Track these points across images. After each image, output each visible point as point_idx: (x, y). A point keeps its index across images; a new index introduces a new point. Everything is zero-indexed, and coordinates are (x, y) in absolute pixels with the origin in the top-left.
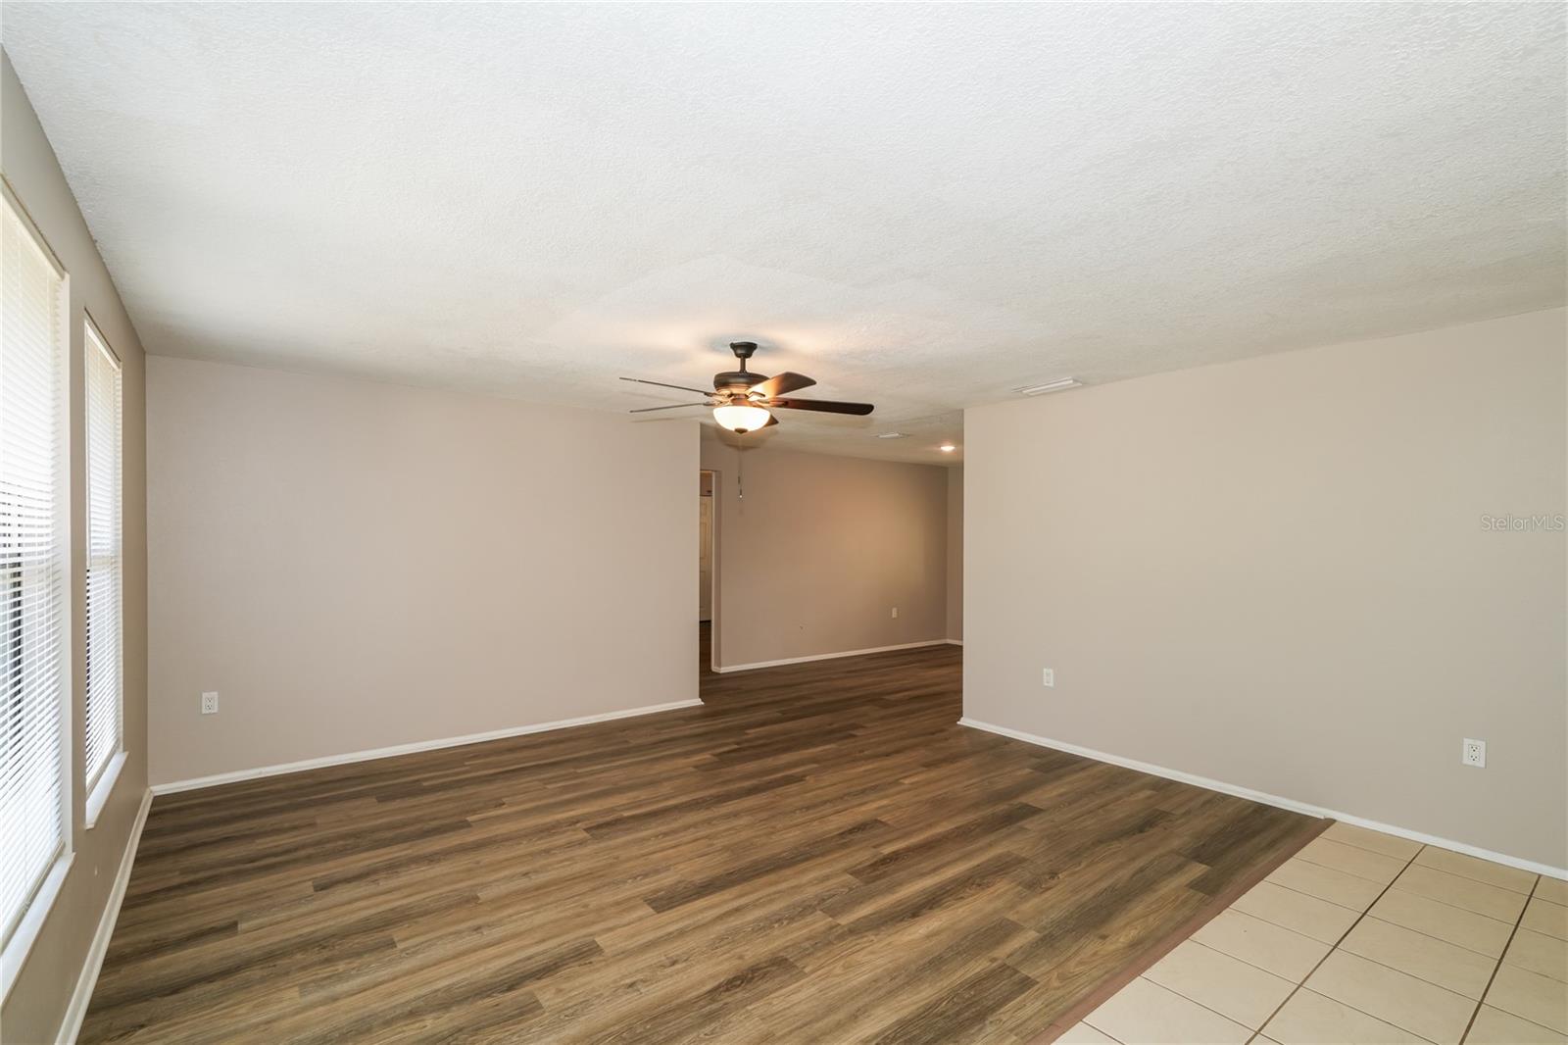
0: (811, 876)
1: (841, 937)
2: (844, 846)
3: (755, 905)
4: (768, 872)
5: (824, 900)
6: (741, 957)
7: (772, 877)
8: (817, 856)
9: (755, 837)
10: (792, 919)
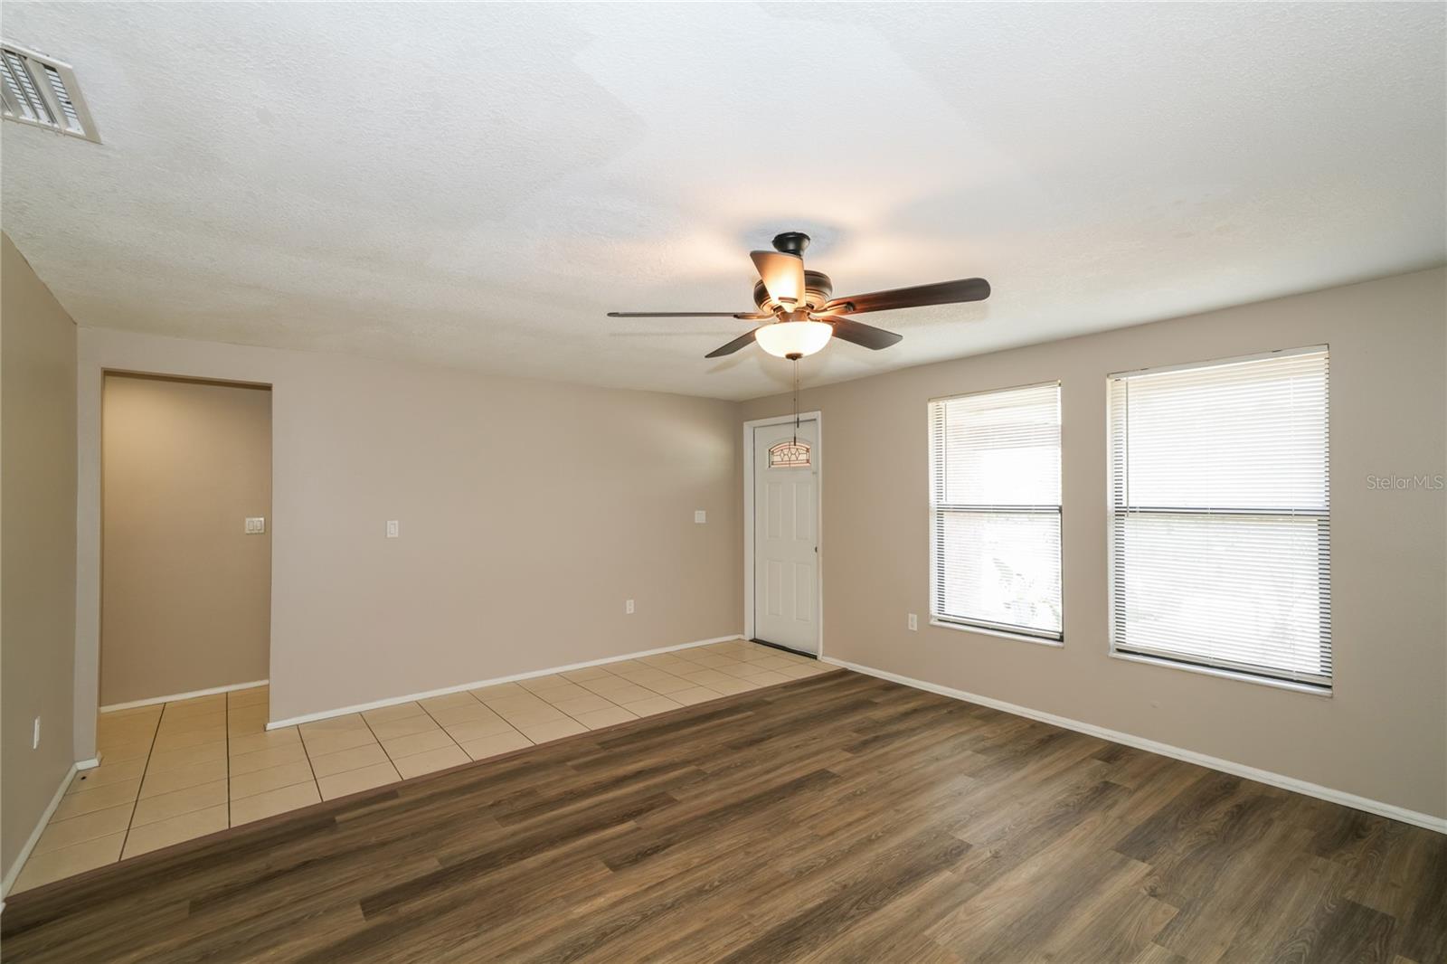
0: (709, 798)
1: (697, 759)
2: (670, 830)
3: (756, 776)
4: (748, 801)
5: (703, 780)
6: (759, 750)
7: (745, 796)
8: (701, 817)
9: (766, 839)
10: (729, 767)
